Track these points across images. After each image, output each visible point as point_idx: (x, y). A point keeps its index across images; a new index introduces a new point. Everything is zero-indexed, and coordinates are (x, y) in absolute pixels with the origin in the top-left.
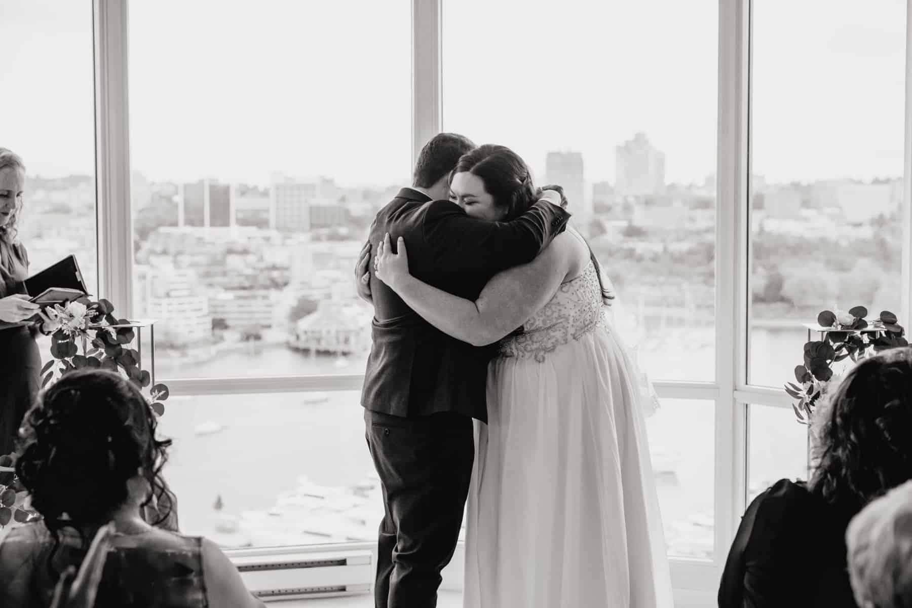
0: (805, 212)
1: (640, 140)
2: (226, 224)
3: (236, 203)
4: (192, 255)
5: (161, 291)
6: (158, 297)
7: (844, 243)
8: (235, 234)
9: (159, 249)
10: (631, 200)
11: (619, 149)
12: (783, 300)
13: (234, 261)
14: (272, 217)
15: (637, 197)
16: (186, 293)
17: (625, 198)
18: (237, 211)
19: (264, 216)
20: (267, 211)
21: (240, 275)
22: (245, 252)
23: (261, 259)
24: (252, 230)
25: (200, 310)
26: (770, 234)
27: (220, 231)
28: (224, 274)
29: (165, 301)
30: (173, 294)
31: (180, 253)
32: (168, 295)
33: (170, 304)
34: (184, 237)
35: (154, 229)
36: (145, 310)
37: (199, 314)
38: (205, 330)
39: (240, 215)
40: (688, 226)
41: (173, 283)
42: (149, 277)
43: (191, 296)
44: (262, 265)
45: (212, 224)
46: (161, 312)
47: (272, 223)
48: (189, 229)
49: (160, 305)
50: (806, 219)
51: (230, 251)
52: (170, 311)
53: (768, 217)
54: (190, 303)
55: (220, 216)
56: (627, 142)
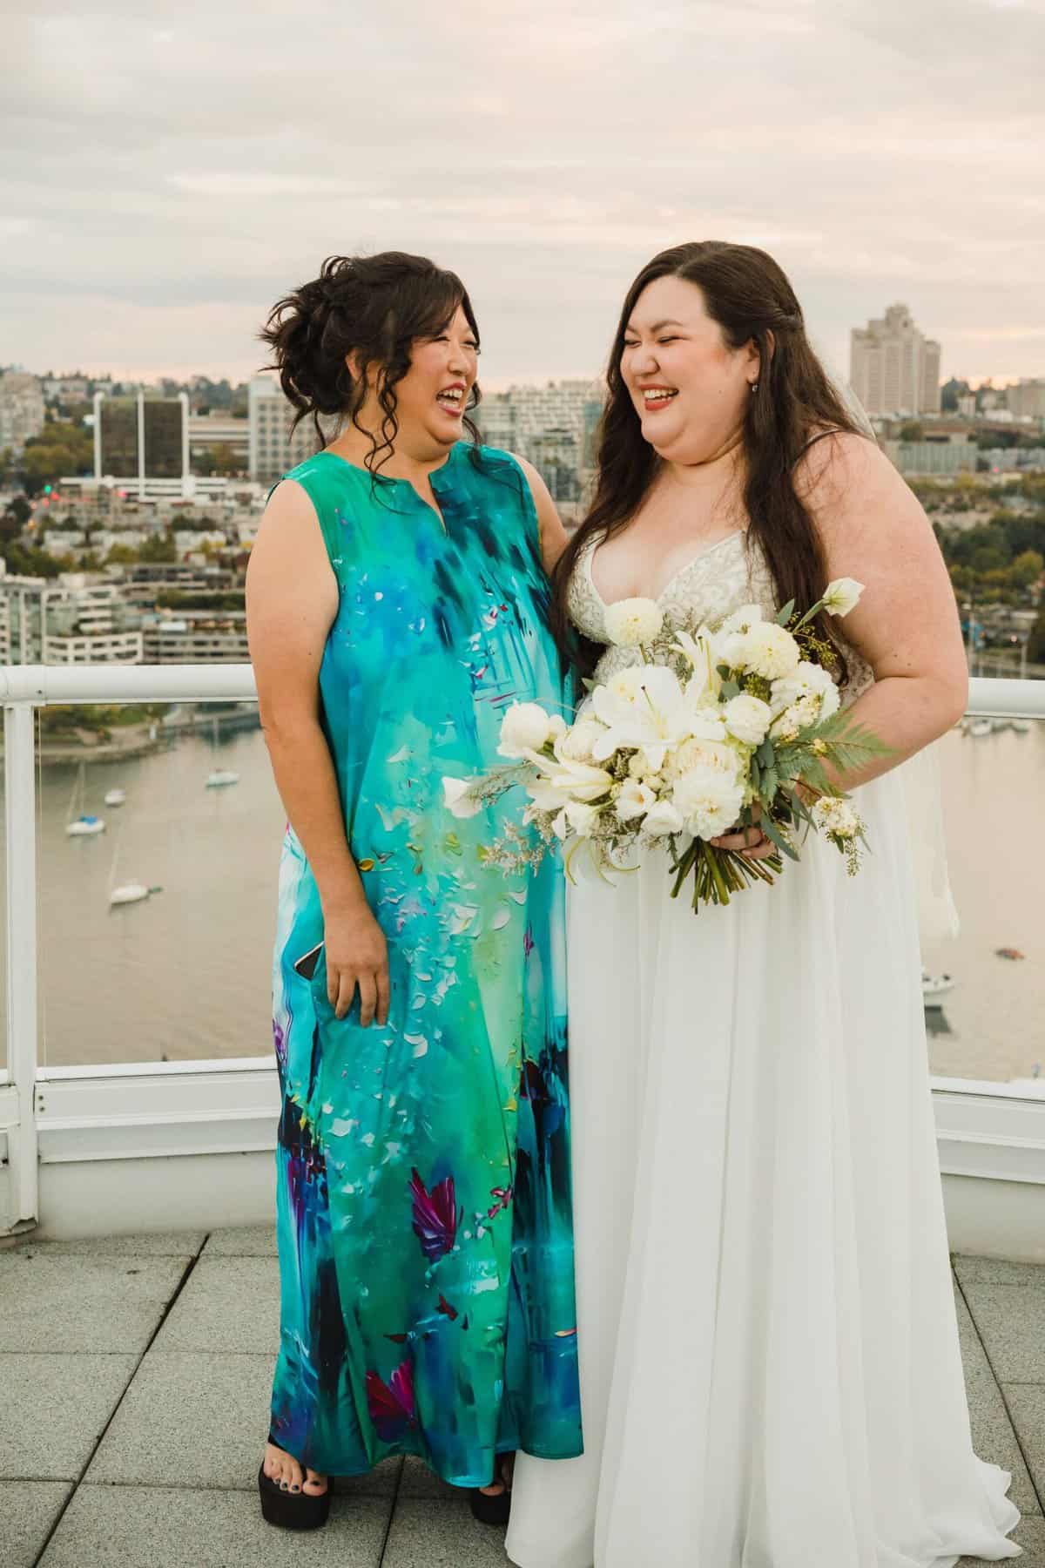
1: (897, 318)
2: (174, 471)
3: (194, 429)
4: (116, 529)
5: (65, 621)
6: (60, 634)
8: (189, 486)
9: (60, 517)
10: (877, 427)
11: (857, 335)
13: (187, 541)
14: (253, 455)
15: (888, 425)
16: (108, 625)
18: (194, 443)
19: (239, 452)
20: (244, 444)
21: (198, 577)
22: (207, 525)
24: (217, 483)
25: (130, 655)
27: (164, 485)
28: (171, 576)
29: (71, 642)
30: (85, 627)
31: (97, 527)
32: (76, 630)
33: (79, 646)
34: (103, 494)
35: (53, 478)
36: (37, 655)
39: (199, 452)
40: (979, 480)
41: (85, 609)
42: (44, 597)
43: (115, 631)
44: (236, 550)
45: (150, 474)
46: (64, 659)
47: (253, 468)
48: (110, 481)
49: (62, 647)
51: (181, 524)
52: (78, 658)
54: (115, 644)
55: (165, 462)
56: (872, 323)
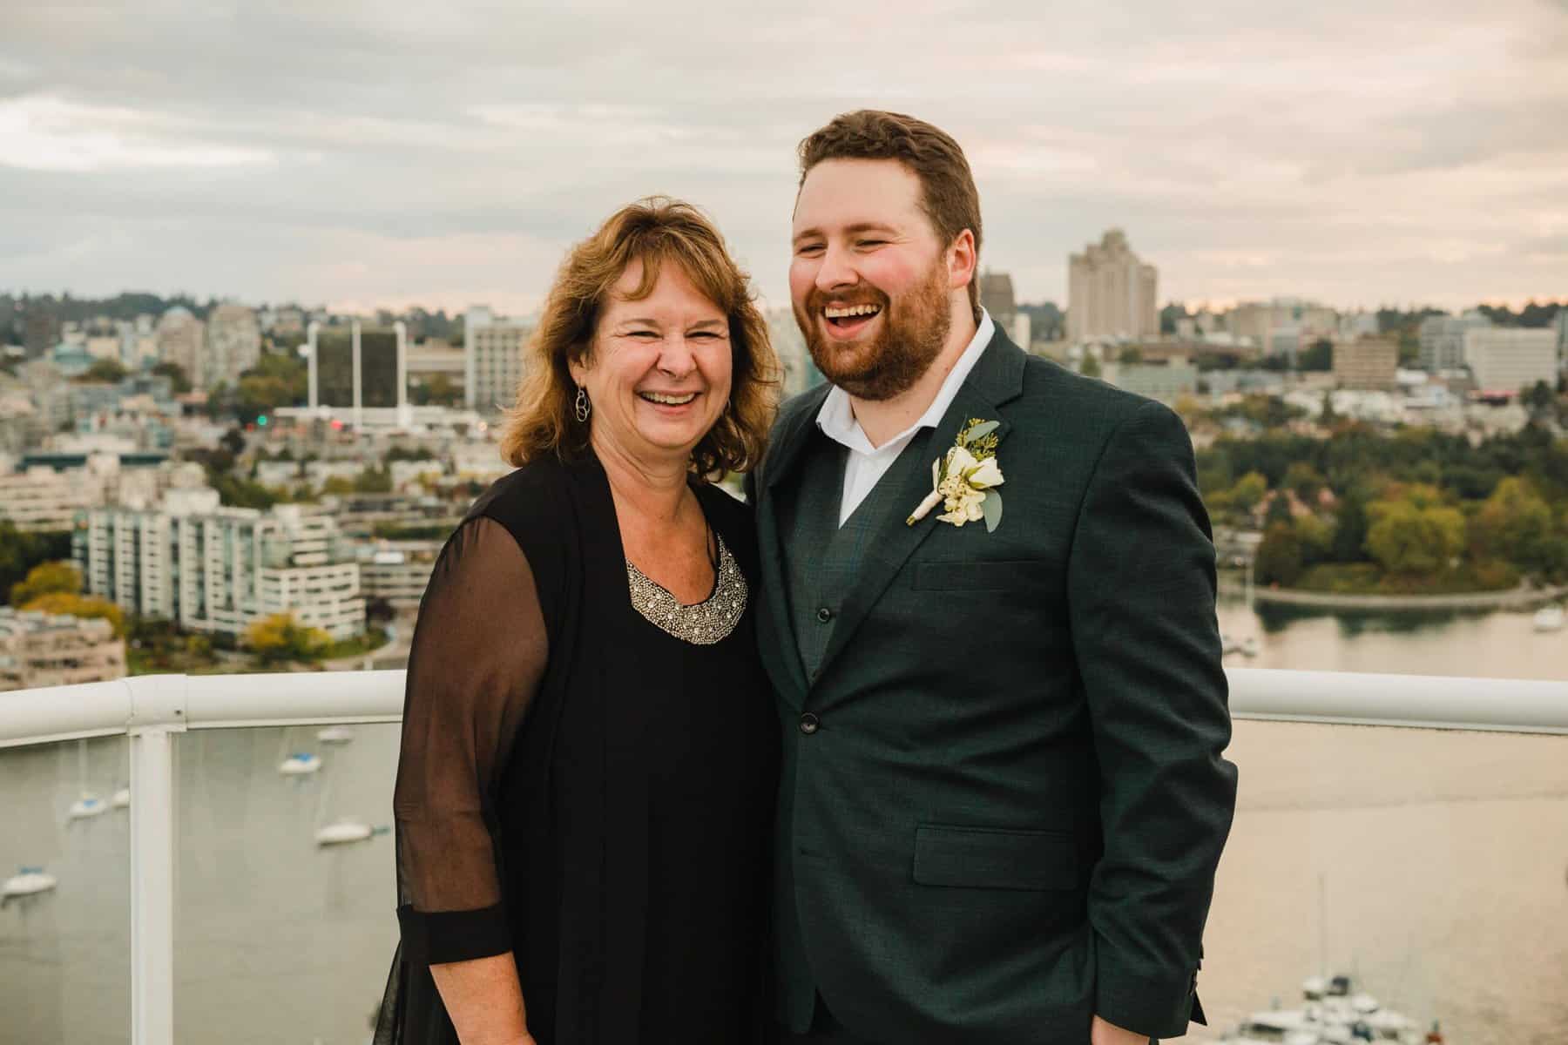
0: (1404, 376)
1: (1113, 244)
2: (390, 401)
3: (411, 359)
4: (332, 460)
5: (279, 553)
6: (274, 567)
7: (1475, 438)
8: (406, 418)
9: (274, 448)
10: (1097, 352)
11: (1075, 261)
12: (1365, 558)
13: (403, 472)
14: (470, 385)
15: (1107, 348)
16: (322, 558)
17: (1086, 347)
18: (410, 374)
19: (455, 382)
20: (461, 374)
21: (415, 508)
22: (423, 455)
23: (450, 470)
24: (434, 412)
25: (346, 587)
26: (1343, 418)
27: (379, 414)
28: (387, 506)
29: (285, 575)
30: (299, 560)
31: (312, 457)
32: (291, 563)
33: (294, 579)
34: (318, 425)
35: (267, 410)
36: (251, 589)
37: (346, 594)
38: (355, 622)
39: (415, 382)
40: (1199, 403)
41: (300, 541)
42: (258, 529)
43: (330, 563)
44: (453, 481)
45: (367, 403)
46: (278, 592)
47: (470, 398)
48: (325, 412)
49: (276, 580)
50: (1406, 389)
51: (397, 454)
52: (292, 591)
53: (1340, 386)
54: (331, 576)
55: (381, 392)
56: (1090, 248)
